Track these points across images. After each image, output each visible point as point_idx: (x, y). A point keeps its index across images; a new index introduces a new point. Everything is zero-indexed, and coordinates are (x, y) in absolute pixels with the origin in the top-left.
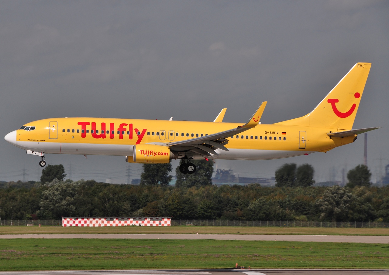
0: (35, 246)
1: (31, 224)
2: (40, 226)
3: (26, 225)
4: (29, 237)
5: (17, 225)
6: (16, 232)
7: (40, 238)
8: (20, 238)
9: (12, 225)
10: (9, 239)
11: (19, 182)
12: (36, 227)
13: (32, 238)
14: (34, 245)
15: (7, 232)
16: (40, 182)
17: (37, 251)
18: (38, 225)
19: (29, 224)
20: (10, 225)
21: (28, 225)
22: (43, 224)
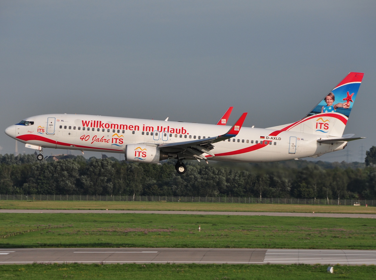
0: (363, 226)
1: (358, 204)
2: (367, 206)
3: (353, 205)
4: (357, 217)
5: (344, 205)
6: (344, 211)
7: (368, 218)
8: (348, 217)
9: (339, 204)
10: (338, 218)
11: (343, 163)
12: (363, 207)
13: (361, 217)
14: (363, 224)
15: (334, 211)
16: (364, 163)
17: (366, 230)
18: (365, 205)
19: (356, 204)
20: (336, 204)
21: (354, 205)
22: (370, 205)
